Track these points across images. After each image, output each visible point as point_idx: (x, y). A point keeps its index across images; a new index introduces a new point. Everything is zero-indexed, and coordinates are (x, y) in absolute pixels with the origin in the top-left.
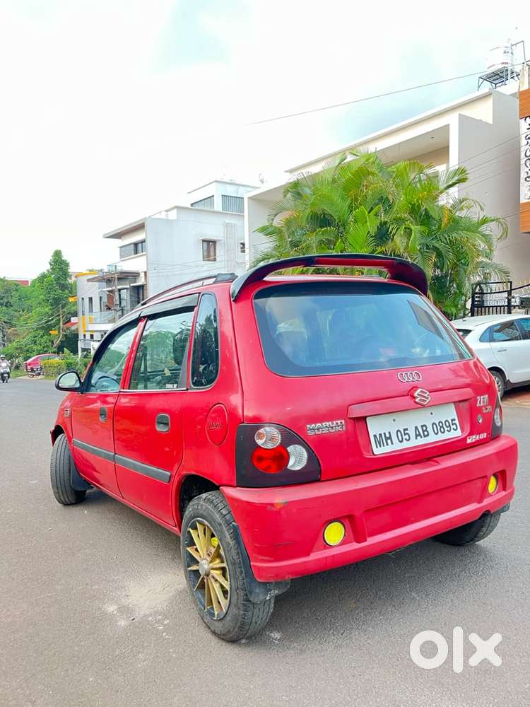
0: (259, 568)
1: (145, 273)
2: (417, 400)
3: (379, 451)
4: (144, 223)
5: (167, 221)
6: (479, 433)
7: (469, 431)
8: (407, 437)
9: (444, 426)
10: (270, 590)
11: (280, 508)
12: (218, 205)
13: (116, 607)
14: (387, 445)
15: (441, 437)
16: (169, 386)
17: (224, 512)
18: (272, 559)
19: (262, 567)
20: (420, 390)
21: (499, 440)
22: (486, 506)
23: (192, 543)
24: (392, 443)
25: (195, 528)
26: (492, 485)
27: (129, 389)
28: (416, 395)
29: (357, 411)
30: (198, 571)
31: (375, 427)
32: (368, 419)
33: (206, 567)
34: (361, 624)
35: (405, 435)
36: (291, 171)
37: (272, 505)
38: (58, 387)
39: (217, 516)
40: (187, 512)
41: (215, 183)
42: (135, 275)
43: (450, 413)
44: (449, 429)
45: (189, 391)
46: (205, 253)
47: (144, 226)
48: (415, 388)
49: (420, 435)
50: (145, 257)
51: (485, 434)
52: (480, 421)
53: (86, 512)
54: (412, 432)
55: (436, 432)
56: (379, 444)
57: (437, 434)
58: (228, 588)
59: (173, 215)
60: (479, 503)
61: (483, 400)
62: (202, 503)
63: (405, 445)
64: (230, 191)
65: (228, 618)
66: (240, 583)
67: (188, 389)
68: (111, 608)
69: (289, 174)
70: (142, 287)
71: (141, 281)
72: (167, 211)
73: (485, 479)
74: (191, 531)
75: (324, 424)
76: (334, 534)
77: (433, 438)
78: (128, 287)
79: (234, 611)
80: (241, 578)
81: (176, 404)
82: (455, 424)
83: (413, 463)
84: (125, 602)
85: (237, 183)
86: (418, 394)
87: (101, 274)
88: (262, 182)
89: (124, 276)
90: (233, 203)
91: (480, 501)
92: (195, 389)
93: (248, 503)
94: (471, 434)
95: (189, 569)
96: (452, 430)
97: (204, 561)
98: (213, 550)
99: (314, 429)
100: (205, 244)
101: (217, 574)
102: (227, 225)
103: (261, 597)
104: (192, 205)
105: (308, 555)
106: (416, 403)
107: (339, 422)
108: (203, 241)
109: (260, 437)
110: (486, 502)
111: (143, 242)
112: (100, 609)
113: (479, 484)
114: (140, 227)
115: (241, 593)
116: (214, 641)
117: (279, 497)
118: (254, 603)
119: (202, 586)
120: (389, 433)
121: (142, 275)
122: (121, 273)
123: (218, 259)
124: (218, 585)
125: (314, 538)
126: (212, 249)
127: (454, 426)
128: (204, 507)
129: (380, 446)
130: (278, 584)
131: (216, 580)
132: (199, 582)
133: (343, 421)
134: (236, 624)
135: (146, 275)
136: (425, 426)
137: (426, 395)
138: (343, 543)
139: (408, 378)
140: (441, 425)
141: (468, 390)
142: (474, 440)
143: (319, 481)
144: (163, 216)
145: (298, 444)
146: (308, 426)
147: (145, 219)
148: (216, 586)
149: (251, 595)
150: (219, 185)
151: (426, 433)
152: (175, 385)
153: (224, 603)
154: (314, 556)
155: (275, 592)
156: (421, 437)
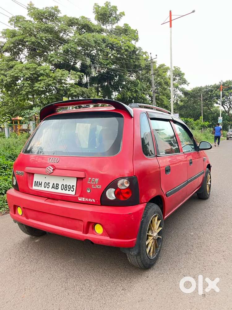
8: (48, 186)
20: (50, 167)
24: (41, 187)
32: (35, 174)
43: (73, 182)
48: (52, 165)
56: (36, 185)
57: (63, 190)
60: (83, 233)
63: (46, 189)
83: (48, 198)
86: (47, 169)
94: (81, 196)
110: (88, 235)
120: (42, 182)
127: (73, 189)
136: (58, 184)
137: (51, 170)
140: (66, 186)
156: (54, 189)
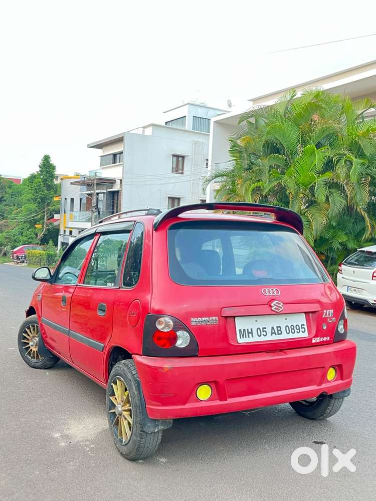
0: (151, 409)
1: (121, 180)
2: (273, 308)
3: (241, 340)
4: (123, 137)
5: (143, 137)
6: (323, 336)
7: (314, 333)
8: (265, 333)
9: (295, 329)
10: (158, 425)
11: (167, 371)
12: (189, 125)
13: (59, 435)
14: (249, 337)
15: (291, 336)
16: (109, 284)
17: (134, 372)
18: (160, 404)
19: (153, 409)
20: (276, 302)
21: (343, 343)
22: (323, 389)
23: (113, 394)
24: (253, 337)
25: (116, 383)
26: (331, 374)
27: (83, 284)
28: (272, 305)
29: (227, 312)
30: (114, 413)
31: (241, 324)
32: (236, 318)
33: (120, 409)
34: (223, 459)
35: (263, 332)
36: (254, 100)
37: (162, 368)
38: (34, 278)
39: (129, 375)
40: (112, 372)
41: (188, 105)
42: (112, 182)
43: (301, 320)
44: (298, 331)
45: (121, 289)
46: (174, 167)
47: (123, 140)
48: (273, 300)
49: (275, 333)
50: (122, 167)
51: (328, 338)
52: (325, 328)
53: (47, 373)
54: (269, 330)
55: (288, 332)
56: (243, 336)
57: (289, 333)
58: (131, 422)
59: (149, 132)
60: (318, 386)
61: (329, 313)
62: (121, 366)
63: (263, 339)
64: (201, 113)
65: (130, 443)
66: (139, 419)
67: (120, 288)
68: (57, 435)
69: (252, 102)
70: (117, 192)
71: (116, 188)
72: (144, 127)
73: (324, 369)
74: (113, 385)
75: (203, 319)
76: (204, 393)
77: (284, 336)
78: (105, 191)
79: (134, 438)
80: (139, 416)
81: (111, 297)
82: (304, 328)
83: (267, 352)
84: (67, 432)
85: (208, 106)
86: (274, 305)
87: (83, 179)
88: (230, 106)
89: (102, 182)
90: (201, 123)
91: (320, 384)
92: (125, 288)
93: (148, 366)
94: (316, 336)
95: (110, 411)
96: (301, 332)
97: (119, 406)
98: (125, 397)
99: (195, 321)
100: (175, 159)
101: (126, 414)
102: (196, 143)
103: (152, 430)
104: (166, 123)
105: (184, 404)
106: (272, 310)
107: (214, 318)
108: (174, 156)
109: (160, 323)
110: (324, 386)
111: (121, 153)
112: (49, 435)
113: (319, 372)
114: (119, 140)
115: (139, 426)
116: (122, 459)
117: (167, 364)
118: (147, 433)
119: (117, 423)
120: (251, 329)
121: (118, 182)
122: (100, 179)
123: (185, 173)
124: (126, 422)
125: (189, 394)
126: (180, 164)
127: (303, 330)
128: (122, 369)
129: (243, 337)
130: (164, 423)
131: (125, 419)
132: (115, 420)
133: (217, 318)
134: (135, 447)
135: (121, 183)
136: (280, 327)
137: (280, 306)
138: (210, 400)
139: (269, 292)
140: (292, 327)
141: (317, 305)
142: (318, 341)
143: (197, 356)
144: (140, 131)
145: (184, 330)
146: (192, 319)
147: (124, 133)
148: (125, 423)
149: (145, 427)
150: (192, 107)
151: (280, 332)
152: (113, 284)
153: (129, 433)
154: (188, 406)
155: (161, 427)
156: (276, 335)
